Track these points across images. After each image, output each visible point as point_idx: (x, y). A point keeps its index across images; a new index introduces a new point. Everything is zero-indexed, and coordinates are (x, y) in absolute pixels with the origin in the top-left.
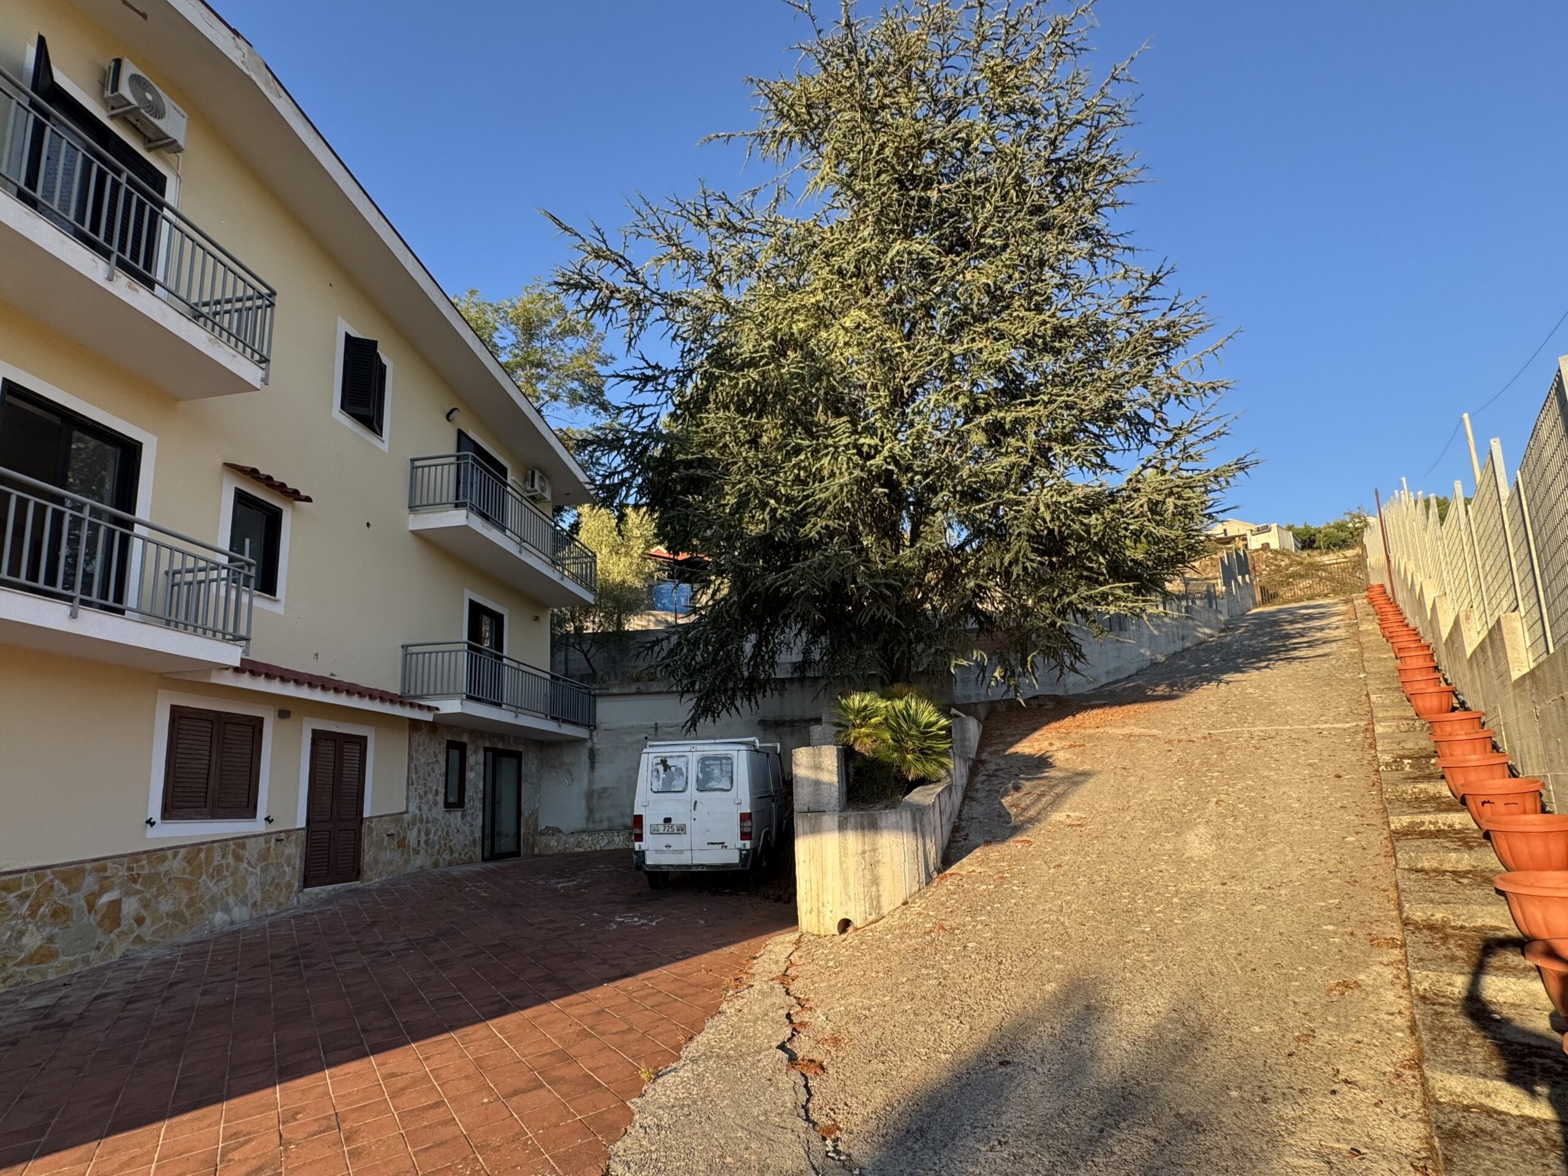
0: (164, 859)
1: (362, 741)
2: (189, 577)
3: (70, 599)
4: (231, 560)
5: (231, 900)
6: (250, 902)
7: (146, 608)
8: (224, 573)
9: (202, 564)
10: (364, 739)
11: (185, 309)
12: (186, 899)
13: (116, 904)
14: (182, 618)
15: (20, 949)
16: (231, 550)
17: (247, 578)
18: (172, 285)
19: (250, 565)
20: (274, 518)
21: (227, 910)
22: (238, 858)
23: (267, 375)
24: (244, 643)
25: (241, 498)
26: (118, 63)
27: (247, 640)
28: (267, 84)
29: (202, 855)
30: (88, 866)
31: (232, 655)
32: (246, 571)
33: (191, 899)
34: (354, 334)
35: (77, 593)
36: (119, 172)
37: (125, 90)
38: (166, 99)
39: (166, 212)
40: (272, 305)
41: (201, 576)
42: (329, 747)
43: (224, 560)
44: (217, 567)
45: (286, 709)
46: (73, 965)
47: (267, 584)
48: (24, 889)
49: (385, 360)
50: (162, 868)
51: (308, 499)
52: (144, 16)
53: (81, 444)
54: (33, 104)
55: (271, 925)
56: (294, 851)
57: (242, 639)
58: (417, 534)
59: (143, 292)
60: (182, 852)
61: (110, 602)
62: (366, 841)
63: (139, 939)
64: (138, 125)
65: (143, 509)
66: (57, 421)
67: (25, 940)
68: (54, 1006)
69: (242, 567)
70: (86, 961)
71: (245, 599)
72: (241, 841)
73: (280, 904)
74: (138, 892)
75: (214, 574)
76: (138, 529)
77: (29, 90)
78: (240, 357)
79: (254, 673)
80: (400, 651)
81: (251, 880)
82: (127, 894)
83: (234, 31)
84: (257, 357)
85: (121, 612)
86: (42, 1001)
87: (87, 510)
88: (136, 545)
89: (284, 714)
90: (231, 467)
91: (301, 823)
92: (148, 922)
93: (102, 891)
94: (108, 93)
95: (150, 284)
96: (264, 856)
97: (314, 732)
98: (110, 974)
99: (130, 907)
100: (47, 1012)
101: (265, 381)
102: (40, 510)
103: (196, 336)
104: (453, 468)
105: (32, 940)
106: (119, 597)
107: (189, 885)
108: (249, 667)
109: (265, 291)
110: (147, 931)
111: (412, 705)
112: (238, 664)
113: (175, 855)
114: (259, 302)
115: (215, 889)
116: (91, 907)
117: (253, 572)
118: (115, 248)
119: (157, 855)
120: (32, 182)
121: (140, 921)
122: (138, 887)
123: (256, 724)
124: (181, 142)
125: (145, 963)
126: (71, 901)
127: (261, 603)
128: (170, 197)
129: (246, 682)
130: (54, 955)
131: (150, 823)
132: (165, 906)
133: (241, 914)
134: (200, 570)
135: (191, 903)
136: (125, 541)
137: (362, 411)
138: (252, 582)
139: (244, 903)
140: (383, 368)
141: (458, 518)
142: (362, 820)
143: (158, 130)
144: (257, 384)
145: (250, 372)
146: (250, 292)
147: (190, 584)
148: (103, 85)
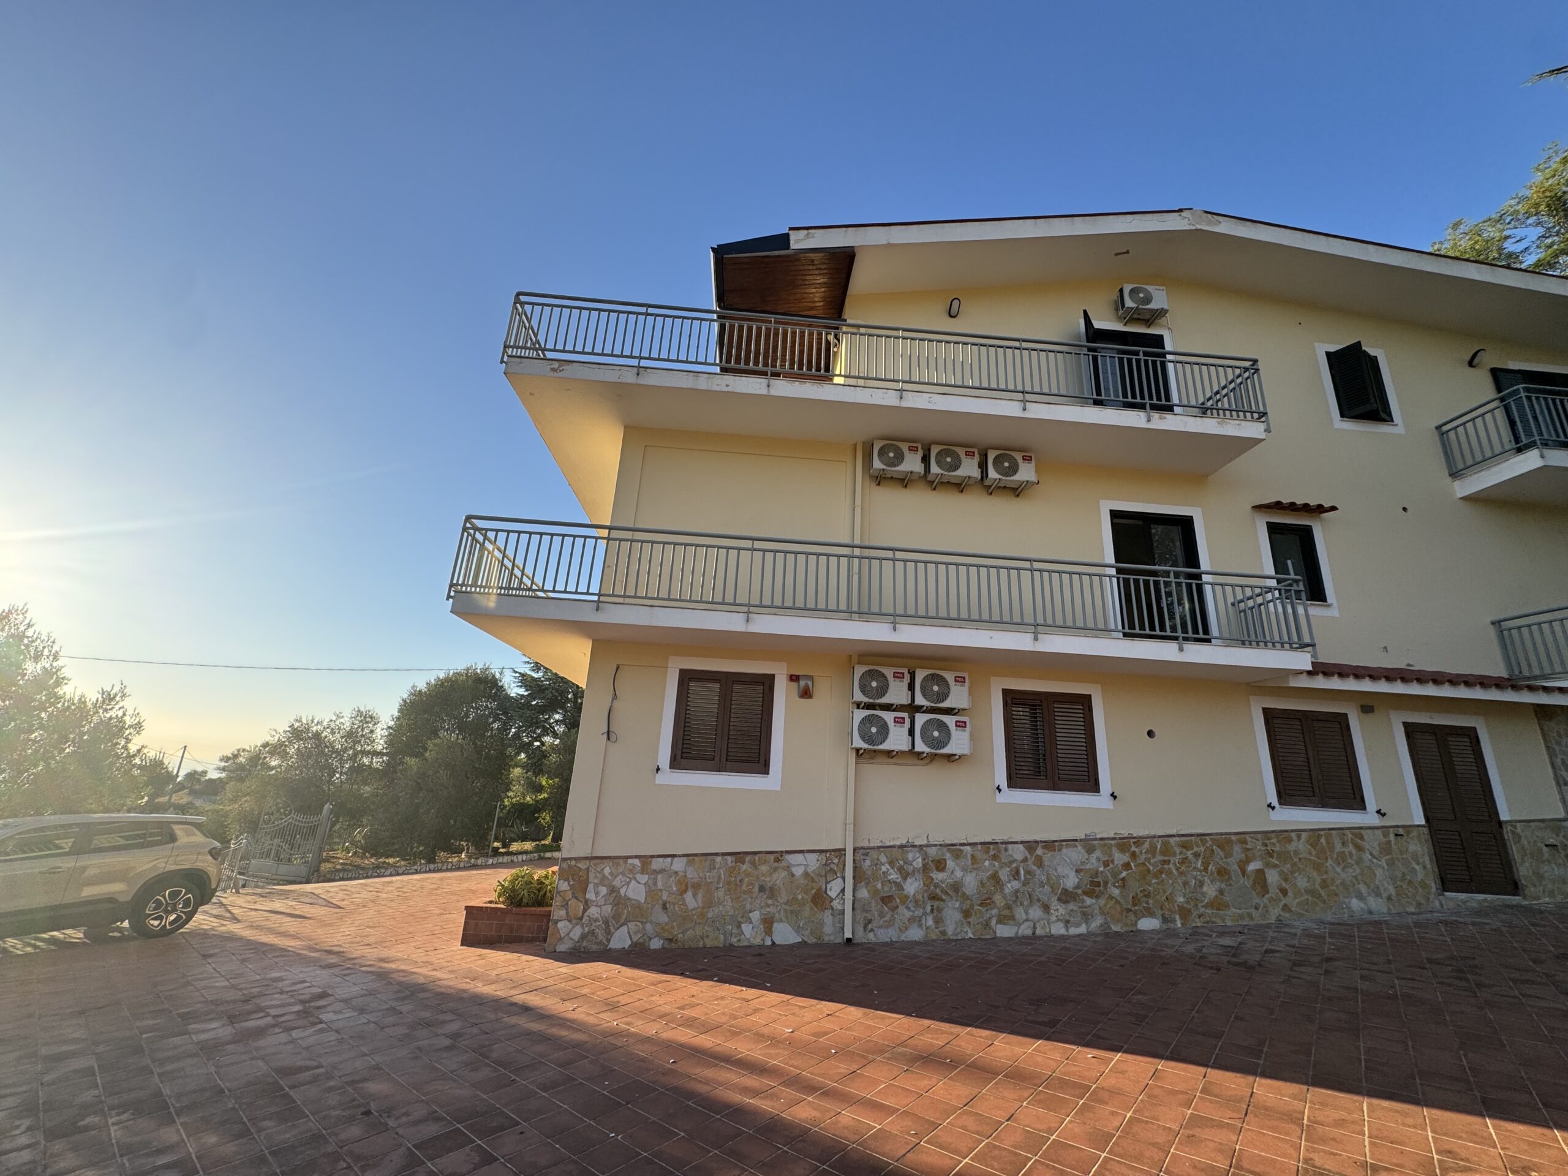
0: (1290, 840)
1: (1470, 732)
2: (1250, 603)
3: (1176, 638)
4: (1279, 582)
5: (1363, 888)
7: (1226, 635)
8: (1277, 593)
9: (1258, 591)
10: (1473, 730)
11: (1196, 411)
12: (1318, 880)
13: (1260, 873)
14: (1253, 637)
15: (1204, 894)
16: (1276, 573)
17: (1298, 592)
18: (1185, 402)
19: (1297, 581)
20: (1306, 537)
21: (1360, 897)
22: (1359, 848)
23: (1268, 425)
24: (1310, 649)
25: (1273, 528)
26: (1121, 291)
27: (1313, 645)
28: (1209, 223)
29: (1323, 840)
30: (1233, 838)
31: (1302, 661)
32: (1295, 587)
33: (1324, 881)
34: (1333, 348)
35: (1179, 634)
36: (1137, 353)
37: (1129, 303)
38: (1150, 288)
39: (1169, 357)
40: (1257, 370)
41: (1260, 600)
42: (1428, 741)
43: (1273, 583)
44: (1270, 590)
45: (1368, 705)
46: (1241, 917)
47: (1316, 593)
48: (1195, 849)
49: (1372, 352)
50: (1291, 847)
51: (1333, 508)
52: (1128, 252)
53: (1157, 530)
54: (1090, 349)
56: (1419, 849)
57: (1307, 645)
59: (1169, 417)
60: (1304, 835)
61: (1201, 635)
62: (1515, 851)
63: (1286, 908)
64: (1140, 317)
65: (1205, 564)
66: (1140, 523)
67: (1205, 889)
68: (1237, 949)
69: (1290, 585)
70: (1250, 915)
71: (1301, 610)
72: (1358, 831)
73: (1419, 904)
74: (1275, 866)
75: (1269, 596)
76: (1205, 578)
77: (1085, 343)
78: (1243, 423)
79: (1326, 674)
81: (1379, 872)
82: (1268, 865)
83: (1180, 210)
84: (1256, 416)
85: (1209, 641)
86: (1227, 941)
87: (1172, 575)
88: (1208, 589)
89: (1367, 709)
90: (1258, 508)
91: (1419, 819)
92: (1290, 894)
93: (1248, 861)
94: (1121, 312)
95: (1169, 409)
96: (1386, 849)
97: (1406, 725)
98: (1271, 934)
99: (1272, 877)
100: (1234, 951)
101: (1268, 430)
103: (1209, 426)
104: (1500, 412)
105: (1210, 890)
106: (1206, 631)
107: (1318, 867)
108: (1320, 669)
109: (1247, 364)
110: (1291, 900)
112: (1310, 668)
113: (1299, 837)
114: (1247, 374)
115: (1343, 875)
116: (1244, 872)
117: (1301, 587)
118: (1147, 400)
119: (1284, 835)
120: (1099, 393)
121: (1284, 892)
122: (1274, 861)
123: (1342, 721)
124: (1166, 307)
125: (1299, 932)
126: (1228, 864)
127: (1316, 611)
128: (1168, 347)
129: (1320, 682)
130: (1227, 906)
131: (1270, 806)
132: (1302, 883)
133: (1377, 905)
134: (1258, 595)
135: (1324, 884)
136: (1200, 588)
137: (1362, 409)
138: (1303, 595)
139: (1378, 895)
141: (1530, 461)
142: (1500, 824)
143: (1151, 310)
144: (1261, 435)
145: (1252, 429)
146: (1238, 371)
147: (1252, 608)
148: (1117, 310)
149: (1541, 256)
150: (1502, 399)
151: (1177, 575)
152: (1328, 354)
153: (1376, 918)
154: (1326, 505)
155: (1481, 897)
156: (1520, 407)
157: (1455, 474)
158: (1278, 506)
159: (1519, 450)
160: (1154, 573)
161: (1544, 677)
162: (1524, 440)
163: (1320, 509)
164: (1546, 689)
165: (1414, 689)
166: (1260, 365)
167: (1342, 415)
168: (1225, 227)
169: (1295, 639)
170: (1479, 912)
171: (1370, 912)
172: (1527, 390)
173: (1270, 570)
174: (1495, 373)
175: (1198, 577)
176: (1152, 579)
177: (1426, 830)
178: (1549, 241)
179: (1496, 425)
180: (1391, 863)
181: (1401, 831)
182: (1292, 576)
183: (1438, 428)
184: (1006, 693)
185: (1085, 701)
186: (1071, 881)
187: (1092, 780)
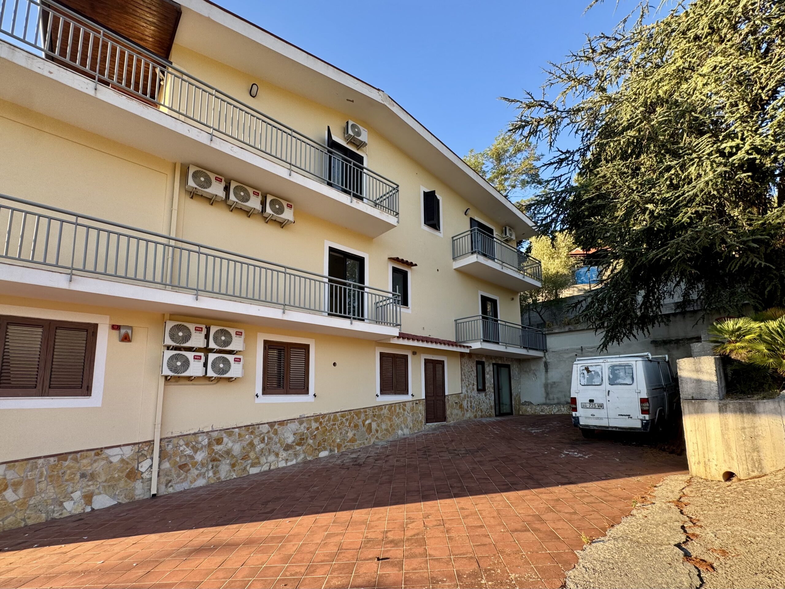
0: (382, 409)
1: (442, 363)
2: (381, 304)
3: (350, 318)
4: (393, 295)
5: (403, 426)
6: (409, 427)
7: (370, 318)
8: (391, 301)
9: (384, 298)
10: (443, 361)
11: (372, 204)
12: (389, 425)
13: (370, 424)
14: (380, 320)
15: (347, 437)
16: (393, 291)
17: (398, 301)
18: (368, 197)
19: (399, 296)
20: (405, 274)
21: (402, 430)
22: (404, 410)
23: (399, 220)
24: (399, 327)
25: (395, 270)
26: (347, 123)
27: (400, 325)
28: (390, 104)
29: (393, 408)
30: (362, 410)
31: (395, 332)
32: (398, 299)
33: (391, 425)
34: (427, 191)
35: (352, 316)
36: (350, 162)
37: (350, 132)
38: (361, 128)
39: (365, 170)
40: (398, 191)
41: (385, 303)
42: (431, 366)
43: (391, 295)
44: (389, 298)
45: (415, 351)
46: (361, 444)
47: (405, 303)
48: (347, 417)
49: (439, 197)
50: (382, 412)
51: (416, 265)
52: (353, 101)
53: (349, 262)
54: (329, 151)
55: (417, 437)
56: (422, 408)
57: (399, 325)
58: (458, 270)
59: (360, 202)
60: (387, 406)
61: (360, 317)
62: (447, 405)
63: (377, 438)
64: (355, 142)
65: (367, 283)
66: (342, 256)
67: (348, 434)
68: (357, 458)
69: (396, 297)
70: (364, 443)
71: (398, 308)
72: (404, 403)
73: (419, 429)
74: (376, 421)
75: (388, 302)
76: (366, 290)
77: (327, 147)
78: (390, 216)
79: (403, 338)
80: (454, 323)
81: (409, 418)
82: (373, 421)
83: (379, 90)
84: (395, 213)
85: (363, 320)
86: (354, 456)
87: (352, 286)
88: (366, 295)
89: (414, 353)
90: (391, 259)
91: (424, 397)
92: (379, 432)
93: (366, 420)
94: (346, 135)
95: (361, 199)
96: (412, 409)
97: (425, 360)
98: (370, 449)
99: (374, 426)
100: (355, 459)
101: (398, 222)
102: (341, 288)
103: (376, 213)
104: (469, 236)
105: (350, 435)
106: (363, 316)
107: (390, 419)
108: (402, 336)
109: (395, 186)
110: (379, 435)
111: (460, 346)
112: (398, 335)
113: (385, 408)
114: (394, 192)
115: (398, 421)
116: (364, 425)
117: (400, 299)
118: (352, 191)
119: (380, 407)
120: (330, 179)
121: (377, 431)
122: (376, 419)
123: (406, 357)
124: (366, 142)
125: (379, 447)
126: (358, 422)
127: (404, 310)
128: (365, 165)
129: (401, 342)
130: (356, 440)
131: (377, 396)
132: (384, 426)
133: (406, 431)
134: (384, 300)
135: (391, 426)
136: (363, 293)
137: (431, 222)
138: (400, 302)
139: (407, 428)
140: (438, 201)
141: (473, 259)
142: (445, 396)
143: (360, 140)
144: (396, 224)
145: (391, 219)
146: (391, 189)
147: (381, 306)
148: (344, 133)
149: (491, 176)
150: (471, 231)
151: (354, 286)
152: (424, 192)
153: (405, 436)
154: (414, 263)
155: (436, 424)
156: (475, 235)
157: (454, 259)
158: (397, 260)
159: (472, 253)
160: (345, 284)
161: (464, 342)
162: (474, 250)
163: (411, 265)
164: (464, 347)
165: (429, 345)
166: (400, 189)
167: (425, 223)
168: (395, 109)
169: (395, 322)
170: (435, 429)
171: (404, 435)
172: (478, 230)
173: (391, 290)
174: (471, 219)
175: (363, 288)
176: (343, 287)
177: (425, 401)
178: (494, 171)
179: (467, 241)
180: (413, 415)
181: (418, 402)
182: (397, 293)
183: (453, 238)
184: (266, 342)
185: (306, 348)
186: (290, 439)
187: (306, 388)
